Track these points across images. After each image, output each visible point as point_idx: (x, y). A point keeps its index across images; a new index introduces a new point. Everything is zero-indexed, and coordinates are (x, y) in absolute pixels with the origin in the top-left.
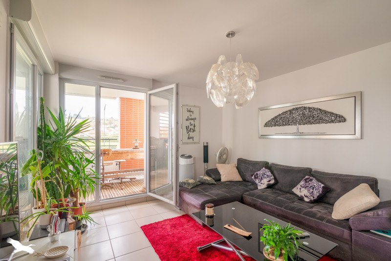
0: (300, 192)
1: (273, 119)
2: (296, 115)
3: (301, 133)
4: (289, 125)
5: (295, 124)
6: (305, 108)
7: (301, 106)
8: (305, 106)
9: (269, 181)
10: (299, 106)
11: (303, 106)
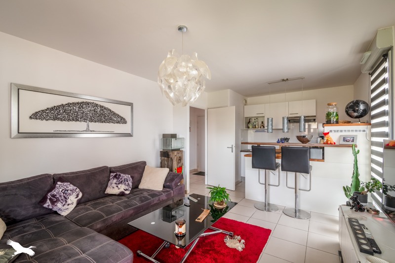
0: (119, 189)
1: (52, 109)
2: (86, 110)
3: (91, 131)
4: (78, 120)
5: (85, 120)
6: (97, 105)
7: (92, 102)
8: (97, 103)
9: (77, 196)
10: (89, 101)
11: (95, 102)
